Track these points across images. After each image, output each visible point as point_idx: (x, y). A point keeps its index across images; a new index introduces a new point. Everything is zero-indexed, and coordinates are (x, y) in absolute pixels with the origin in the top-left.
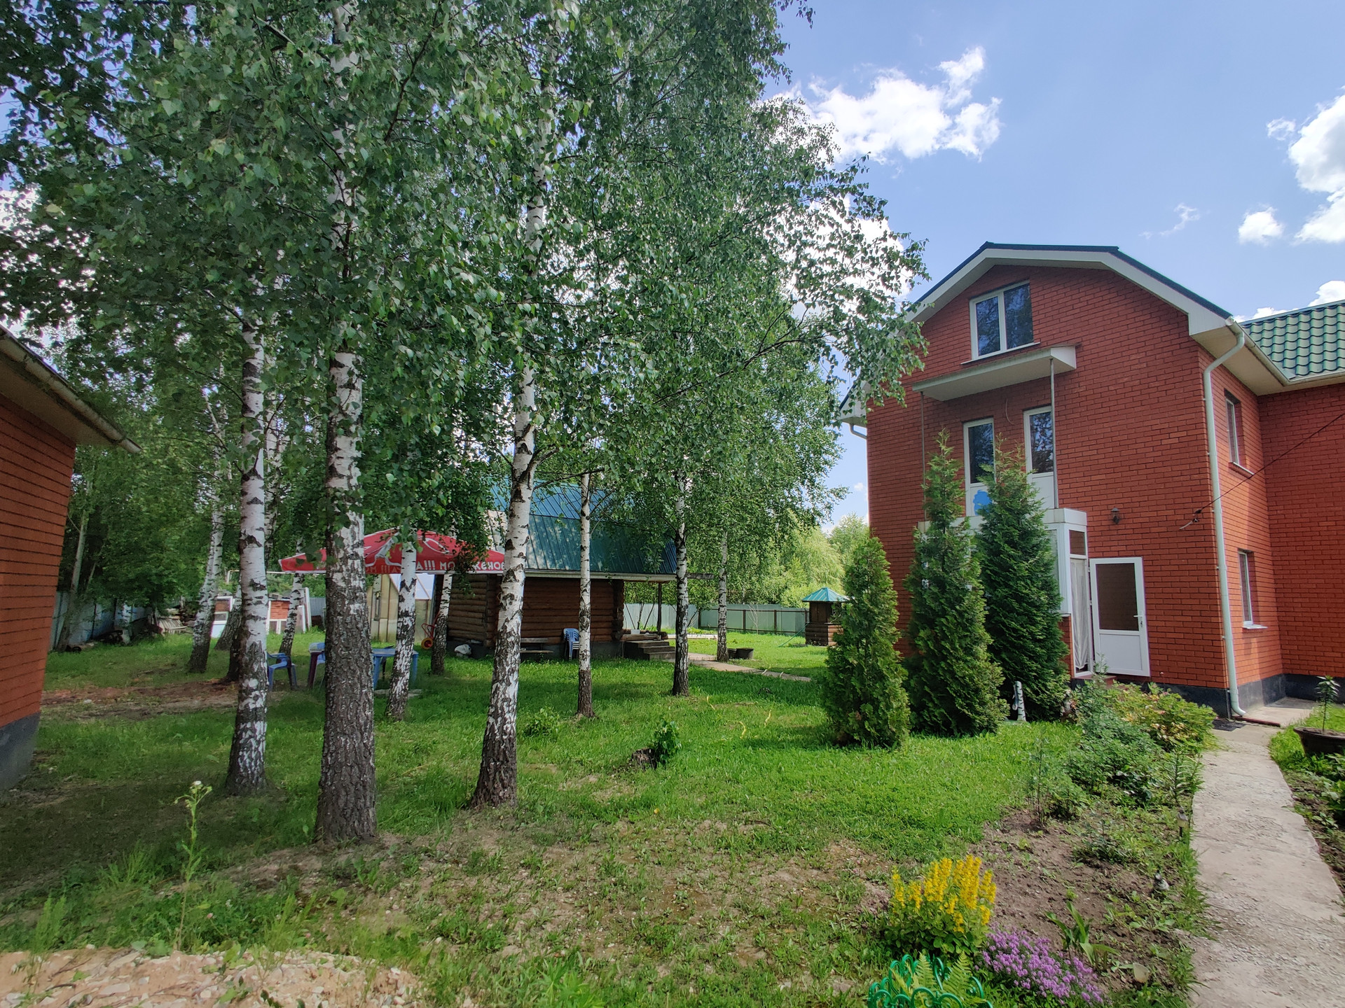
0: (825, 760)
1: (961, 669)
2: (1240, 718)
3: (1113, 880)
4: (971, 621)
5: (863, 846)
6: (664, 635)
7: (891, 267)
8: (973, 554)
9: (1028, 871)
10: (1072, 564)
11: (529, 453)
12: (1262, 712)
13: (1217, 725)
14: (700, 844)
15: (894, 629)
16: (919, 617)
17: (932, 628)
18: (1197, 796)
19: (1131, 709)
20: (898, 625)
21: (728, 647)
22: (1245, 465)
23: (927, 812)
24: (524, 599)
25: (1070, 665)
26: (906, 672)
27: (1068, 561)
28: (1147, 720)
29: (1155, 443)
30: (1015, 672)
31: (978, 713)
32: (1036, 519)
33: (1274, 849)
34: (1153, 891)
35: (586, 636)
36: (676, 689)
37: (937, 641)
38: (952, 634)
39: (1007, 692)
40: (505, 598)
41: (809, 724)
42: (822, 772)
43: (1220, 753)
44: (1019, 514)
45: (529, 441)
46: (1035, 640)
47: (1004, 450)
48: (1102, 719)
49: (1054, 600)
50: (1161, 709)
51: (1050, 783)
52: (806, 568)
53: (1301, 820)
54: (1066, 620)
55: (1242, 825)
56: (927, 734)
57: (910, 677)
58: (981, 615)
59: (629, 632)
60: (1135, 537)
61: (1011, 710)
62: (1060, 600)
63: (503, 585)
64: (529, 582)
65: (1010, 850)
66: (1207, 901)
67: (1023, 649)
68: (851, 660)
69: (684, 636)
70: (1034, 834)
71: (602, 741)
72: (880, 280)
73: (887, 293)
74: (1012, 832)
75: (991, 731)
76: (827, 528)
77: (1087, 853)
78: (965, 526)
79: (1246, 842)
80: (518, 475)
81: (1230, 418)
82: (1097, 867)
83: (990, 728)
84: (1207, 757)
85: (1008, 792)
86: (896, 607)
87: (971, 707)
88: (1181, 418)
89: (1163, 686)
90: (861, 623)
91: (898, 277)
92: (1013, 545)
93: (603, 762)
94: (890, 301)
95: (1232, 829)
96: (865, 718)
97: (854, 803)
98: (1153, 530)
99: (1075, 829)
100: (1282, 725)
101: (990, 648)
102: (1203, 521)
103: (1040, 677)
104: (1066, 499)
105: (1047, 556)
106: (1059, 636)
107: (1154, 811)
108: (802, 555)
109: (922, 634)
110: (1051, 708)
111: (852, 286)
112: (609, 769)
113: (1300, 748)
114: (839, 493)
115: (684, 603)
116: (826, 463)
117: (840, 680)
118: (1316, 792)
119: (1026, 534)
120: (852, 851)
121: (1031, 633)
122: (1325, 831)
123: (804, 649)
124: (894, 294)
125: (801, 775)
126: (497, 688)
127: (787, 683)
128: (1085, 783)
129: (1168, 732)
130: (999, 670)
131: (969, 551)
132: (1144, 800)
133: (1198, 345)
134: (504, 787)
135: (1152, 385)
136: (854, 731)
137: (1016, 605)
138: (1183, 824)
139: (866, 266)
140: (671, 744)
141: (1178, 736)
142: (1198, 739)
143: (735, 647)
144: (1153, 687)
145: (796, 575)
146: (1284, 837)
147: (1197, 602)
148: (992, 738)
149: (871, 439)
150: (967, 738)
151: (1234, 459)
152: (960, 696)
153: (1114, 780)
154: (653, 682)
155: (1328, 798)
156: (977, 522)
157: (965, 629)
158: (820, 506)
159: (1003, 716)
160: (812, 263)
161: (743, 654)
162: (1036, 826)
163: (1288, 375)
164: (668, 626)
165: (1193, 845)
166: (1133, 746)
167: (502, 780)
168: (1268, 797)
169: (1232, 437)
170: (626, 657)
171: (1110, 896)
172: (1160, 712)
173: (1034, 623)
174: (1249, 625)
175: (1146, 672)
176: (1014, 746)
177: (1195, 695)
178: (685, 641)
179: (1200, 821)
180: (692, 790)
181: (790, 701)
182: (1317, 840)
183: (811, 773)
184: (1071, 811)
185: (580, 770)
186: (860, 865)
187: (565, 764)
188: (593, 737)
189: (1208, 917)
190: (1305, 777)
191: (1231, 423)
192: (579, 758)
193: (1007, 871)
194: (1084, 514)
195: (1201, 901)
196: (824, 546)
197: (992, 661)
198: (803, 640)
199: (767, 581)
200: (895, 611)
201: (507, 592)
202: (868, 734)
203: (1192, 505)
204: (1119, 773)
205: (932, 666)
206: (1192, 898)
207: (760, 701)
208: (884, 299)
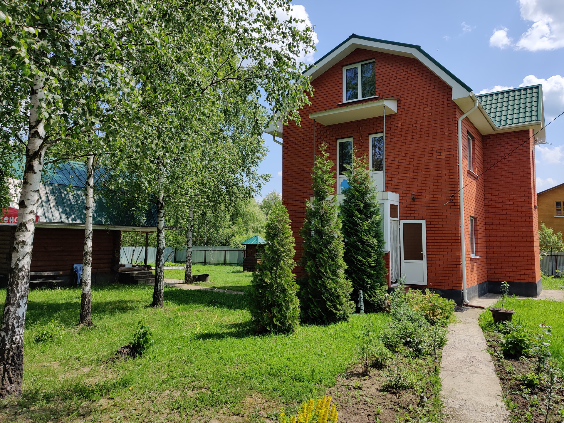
0: (248, 344)
1: (330, 284)
2: (467, 305)
3: (401, 400)
4: (336, 256)
5: (267, 396)
6: (149, 267)
7: (294, 39)
8: (338, 216)
9: (358, 400)
10: (391, 223)
11: (40, 138)
12: (477, 301)
13: (456, 310)
14: (159, 407)
15: (293, 260)
16: (307, 253)
17: (314, 260)
18: (445, 348)
19: (417, 304)
20: (295, 258)
21: (192, 274)
22: (475, 171)
23: (306, 371)
24: (34, 244)
25: (388, 280)
26: (298, 286)
27: (389, 222)
28: (424, 309)
29: (434, 158)
30: (359, 285)
31: (339, 310)
32: (373, 197)
33: (476, 373)
34: (419, 403)
35: (88, 270)
36: (155, 303)
37: (317, 267)
38: (325, 263)
39: (354, 297)
40: (18, 244)
41: (240, 321)
42: (246, 351)
43: (457, 324)
44: (364, 194)
45: (41, 130)
46: (370, 267)
47: (357, 157)
48: (402, 310)
49: (381, 243)
50: (431, 303)
51: (372, 348)
52: (246, 224)
53: (489, 356)
54: (387, 255)
55: (464, 362)
56: (310, 324)
57: (301, 289)
58: (342, 252)
59: (124, 266)
60: (423, 208)
61: (357, 307)
62: (384, 243)
63: (16, 234)
64: (39, 232)
65: (350, 389)
66: (444, 405)
67: (364, 272)
68: (266, 280)
69: (160, 268)
70: (363, 378)
71: (96, 342)
72: (287, 47)
73: (292, 55)
74: (352, 378)
75: (346, 320)
76: (258, 199)
77: (389, 386)
78: (333, 200)
79: (464, 371)
80: (31, 153)
81: (469, 146)
82: (394, 393)
83: (344, 318)
84: (450, 327)
85: (352, 355)
86: (294, 247)
87: (335, 307)
88: (447, 144)
89: (432, 290)
90: (273, 257)
91: (298, 46)
92: (360, 211)
93: (95, 358)
94: (293, 60)
95: (458, 364)
96: (274, 316)
97: (263, 370)
98: (431, 205)
99: (385, 373)
100: (485, 308)
101: (346, 272)
102: (454, 201)
103: (373, 288)
104: (389, 187)
105: (378, 218)
106: (383, 264)
107: (424, 359)
108: (243, 215)
109: (309, 263)
110: (378, 304)
111: (271, 48)
112: (99, 362)
113: (492, 319)
114: (265, 178)
115: (162, 246)
116: (258, 158)
117: (260, 293)
118: (497, 341)
119: (367, 206)
120: (259, 400)
121: (368, 263)
122: (498, 360)
123: (242, 274)
124: (295, 57)
125: (232, 354)
126: (9, 310)
127: (229, 296)
128: (392, 346)
129: (434, 316)
130: (351, 284)
131: (336, 215)
132: (419, 353)
133: (456, 105)
134: (11, 383)
135: (434, 125)
136: (267, 324)
137: (360, 246)
138: (437, 365)
139: (280, 37)
140: (146, 341)
141: (438, 317)
142: (447, 318)
143: (197, 274)
144: (427, 290)
145: (239, 228)
146: (482, 366)
147: (450, 244)
148: (346, 324)
149: (284, 145)
150: (332, 325)
151: (470, 169)
152: (329, 300)
153: (406, 344)
154: (139, 299)
155: (501, 344)
156: (340, 198)
157: (333, 260)
158: (254, 185)
159: (352, 311)
160: (245, 30)
161: (203, 278)
162: (364, 374)
163: (497, 124)
164: (151, 262)
165: (440, 376)
166: (416, 324)
167: (10, 379)
168: (476, 346)
169: (470, 157)
170: (120, 283)
171: (398, 409)
172: (430, 304)
173: (370, 257)
174: (473, 256)
175: (425, 283)
176: (357, 329)
177: (447, 294)
178: (161, 271)
179: (444, 363)
180: (158, 371)
181: (230, 307)
182: (495, 365)
183: (238, 352)
184: (383, 363)
185: (77, 365)
186: (264, 409)
187: (66, 362)
188: (89, 340)
189: (444, 413)
190: (493, 334)
191: (469, 149)
192: (77, 356)
193: (347, 402)
194: (398, 195)
195: (441, 405)
196: (257, 210)
197: (347, 279)
198: (241, 269)
199: (221, 231)
200: (293, 250)
201: (20, 239)
202: (275, 326)
203: (450, 192)
204: (408, 339)
205: (313, 283)
206: (437, 404)
207: (211, 308)
208: (289, 59)
